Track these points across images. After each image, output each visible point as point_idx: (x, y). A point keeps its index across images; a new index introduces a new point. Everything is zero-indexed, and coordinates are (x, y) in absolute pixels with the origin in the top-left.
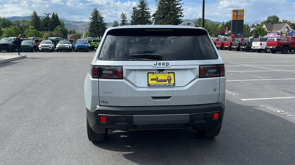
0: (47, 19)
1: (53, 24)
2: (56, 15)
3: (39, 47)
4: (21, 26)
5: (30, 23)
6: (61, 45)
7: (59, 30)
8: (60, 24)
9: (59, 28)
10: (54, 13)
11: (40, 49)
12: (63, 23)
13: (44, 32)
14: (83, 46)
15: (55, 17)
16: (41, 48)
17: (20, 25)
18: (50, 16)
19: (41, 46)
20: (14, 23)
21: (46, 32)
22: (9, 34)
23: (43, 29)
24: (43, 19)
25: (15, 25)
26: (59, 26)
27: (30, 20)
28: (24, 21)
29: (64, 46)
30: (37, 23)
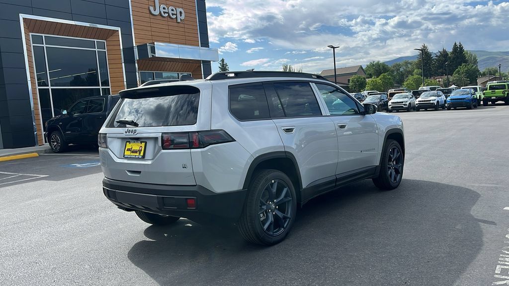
0: (444, 54)
1: (453, 62)
2: (460, 45)
3: (389, 104)
4: (402, 72)
5: (416, 64)
6: (423, 100)
7: (463, 71)
8: (466, 62)
9: (462, 68)
10: (456, 43)
11: (389, 107)
12: (475, 58)
13: (436, 78)
14: (461, 99)
15: (458, 51)
16: (391, 107)
17: (401, 69)
18: (450, 50)
19: (392, 103)
20: (392, 68)
21: (439, 77)
22: (374, 86)
23: (436, 73)
24: (437, 56)
25: (393, 71)
26: (463, 64)
27: (416, 60)
28: (407, 63)
29: (428, 101)
30: (426, 63)
